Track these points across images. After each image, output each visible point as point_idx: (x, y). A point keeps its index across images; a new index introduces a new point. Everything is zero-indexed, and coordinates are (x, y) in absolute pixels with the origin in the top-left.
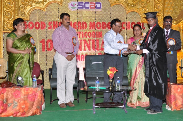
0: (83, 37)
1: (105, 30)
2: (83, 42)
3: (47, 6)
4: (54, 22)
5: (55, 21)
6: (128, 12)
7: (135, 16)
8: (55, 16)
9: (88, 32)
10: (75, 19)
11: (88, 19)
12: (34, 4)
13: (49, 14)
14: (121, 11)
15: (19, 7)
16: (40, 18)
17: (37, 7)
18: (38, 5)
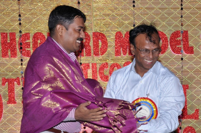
4: (4, 36)
5: (8, 32)
8: (8, 15)
9: (111, 63)
11: (109, 24)
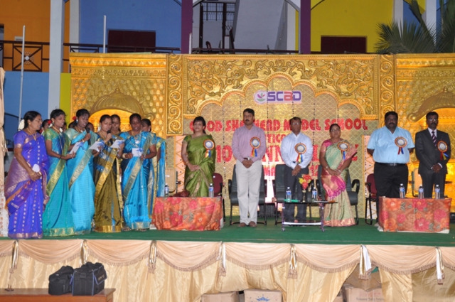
0: (274, 142)
1: (306, 131)
2: (274, 149)
3: (225, 99)
4: (234, 121)
5: (235, 119)
6: (340, 104)
7: (351, 110)
8: (235, 112)
10: (263, 117)
11: (281, 116)
12: (207, 96)
13: (226, 110)
14: (330, 104)
15: (188, 101)
16: (215, 116)
17: (212, 100)
18: (213, 98)
